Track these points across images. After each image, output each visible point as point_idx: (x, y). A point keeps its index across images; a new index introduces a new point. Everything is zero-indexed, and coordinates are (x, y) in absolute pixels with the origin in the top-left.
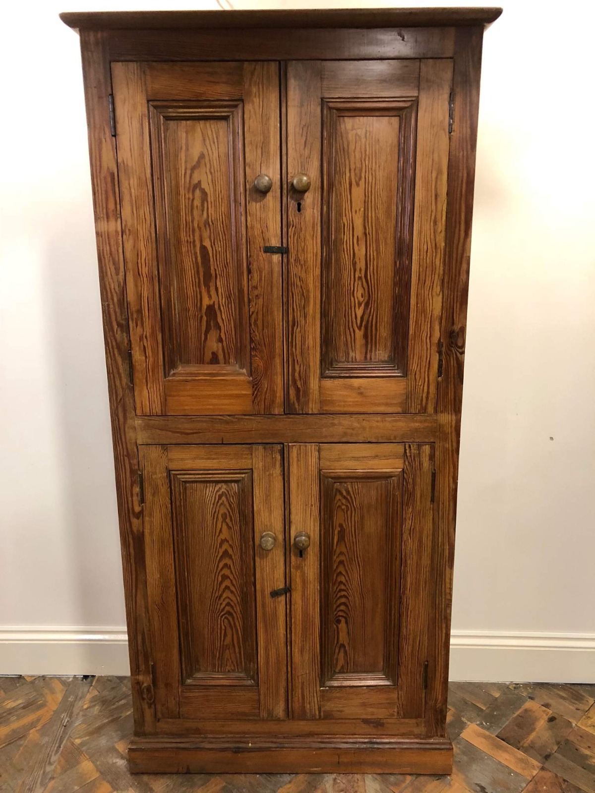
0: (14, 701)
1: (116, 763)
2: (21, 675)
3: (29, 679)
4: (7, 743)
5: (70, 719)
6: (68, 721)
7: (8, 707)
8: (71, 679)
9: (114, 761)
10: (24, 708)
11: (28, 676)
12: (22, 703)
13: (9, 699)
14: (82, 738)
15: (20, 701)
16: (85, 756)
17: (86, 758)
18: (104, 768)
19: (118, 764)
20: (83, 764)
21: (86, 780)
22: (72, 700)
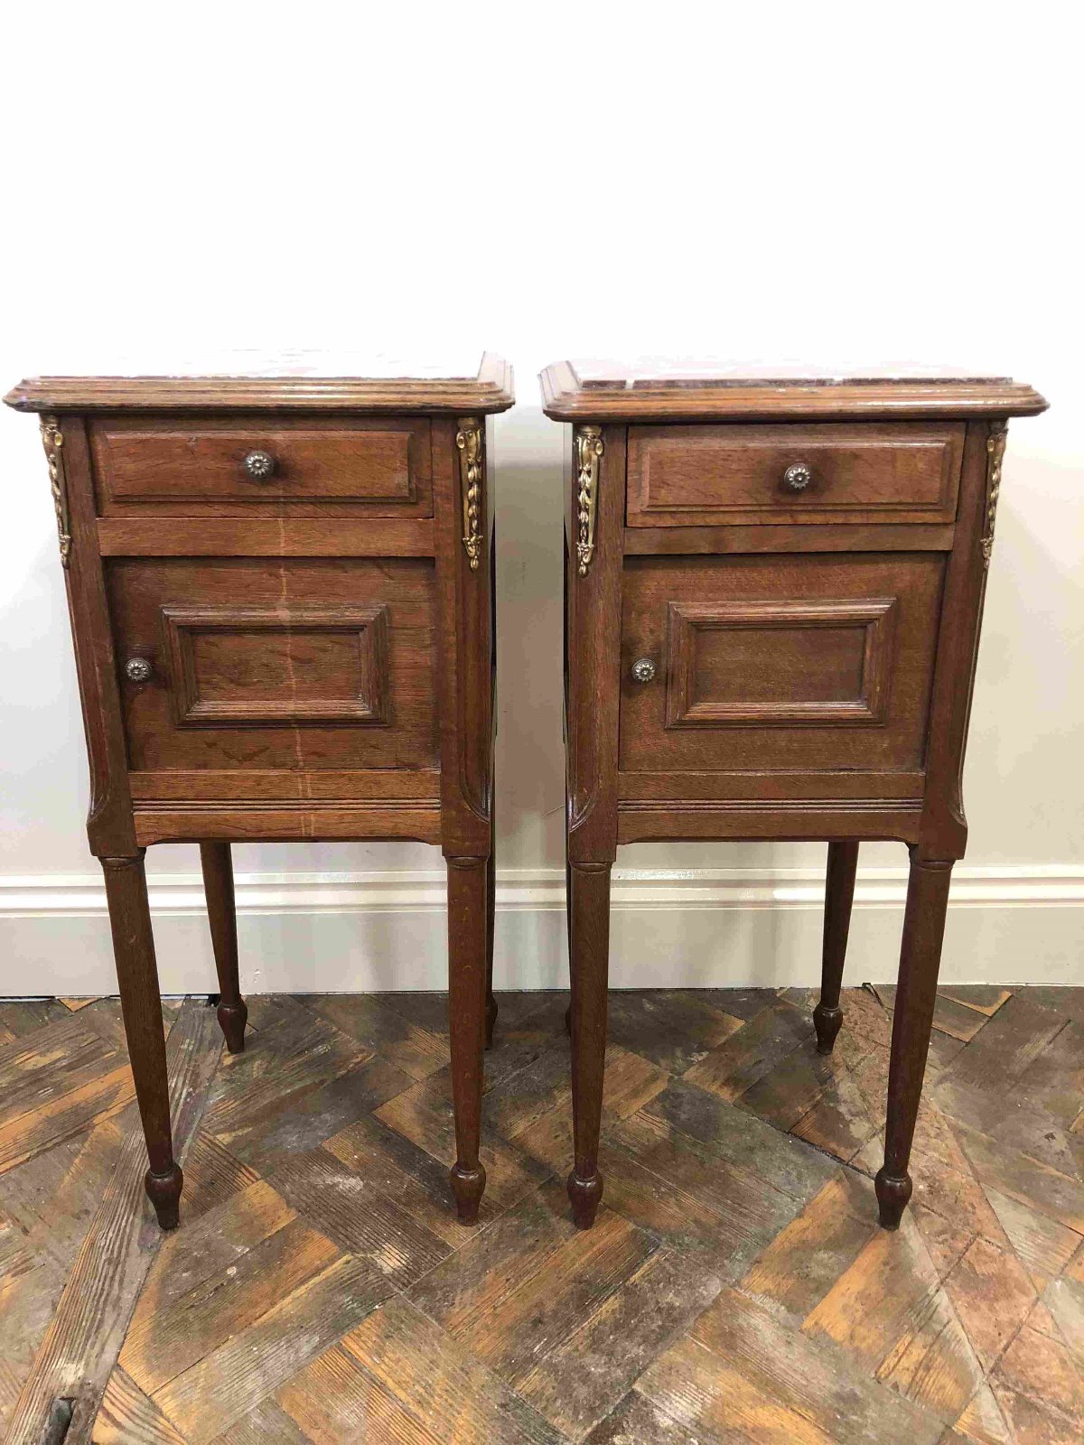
0: (41, 1054)
1: (335, 1185)
2: (53, 997)
3: (73, 1006)
4: (35, 1151)
5: (195, 1089)
6: (189, 1094)
7: (29, 1066)
8: (179, 1005)
9: (329, 1182)
10: (70, 1067)
11: (71, 998)
12: (64, 1058)
13: (30, 1050)
14: (234, 1131)
15: (57, 1054)
16: (250, 1173)
17: (254, 1176)
18: (305, 1198)
19: (341, 1187)
20: (250, 1191)
21: (264, 1231)
22: (190, 1049)
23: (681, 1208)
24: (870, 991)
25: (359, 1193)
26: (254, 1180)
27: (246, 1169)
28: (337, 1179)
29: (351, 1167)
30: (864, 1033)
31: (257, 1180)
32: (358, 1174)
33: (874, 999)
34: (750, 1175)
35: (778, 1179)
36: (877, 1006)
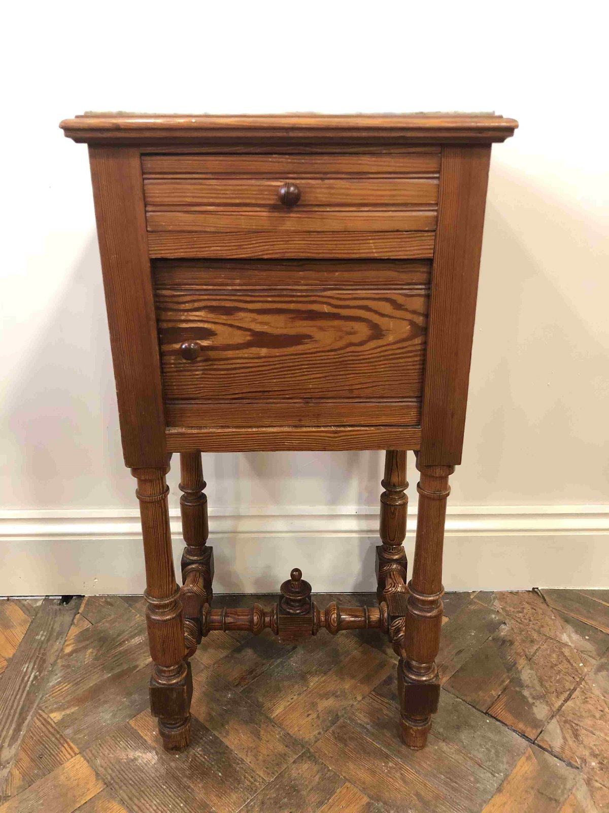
1: (136, 759)
5: (40, 673)
6: (35, 677)
8: (39, 603)
9: (131, 756)
14: (64, 709)
16: (71, 748)
17: (74, 752)
18: (110, 772)
19: (140, 761)
20: (68, 765)
21: (75, 802)
22: (43, 638)
23: (405, 782)
24: (537, 593)
25: (153, 767)
26: (73, 754)
27: (69, 745)
28: (138, 754)
29: (150, 742)
30: (536, 628)
31: (76, 754)
32: (154, 748)
33: (542, 600)
34: (459, 752)
35: (480, 756)
36: (544, 606)
